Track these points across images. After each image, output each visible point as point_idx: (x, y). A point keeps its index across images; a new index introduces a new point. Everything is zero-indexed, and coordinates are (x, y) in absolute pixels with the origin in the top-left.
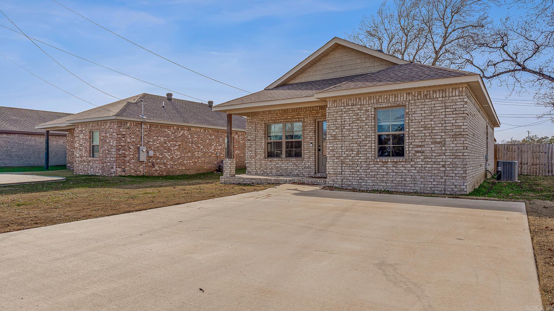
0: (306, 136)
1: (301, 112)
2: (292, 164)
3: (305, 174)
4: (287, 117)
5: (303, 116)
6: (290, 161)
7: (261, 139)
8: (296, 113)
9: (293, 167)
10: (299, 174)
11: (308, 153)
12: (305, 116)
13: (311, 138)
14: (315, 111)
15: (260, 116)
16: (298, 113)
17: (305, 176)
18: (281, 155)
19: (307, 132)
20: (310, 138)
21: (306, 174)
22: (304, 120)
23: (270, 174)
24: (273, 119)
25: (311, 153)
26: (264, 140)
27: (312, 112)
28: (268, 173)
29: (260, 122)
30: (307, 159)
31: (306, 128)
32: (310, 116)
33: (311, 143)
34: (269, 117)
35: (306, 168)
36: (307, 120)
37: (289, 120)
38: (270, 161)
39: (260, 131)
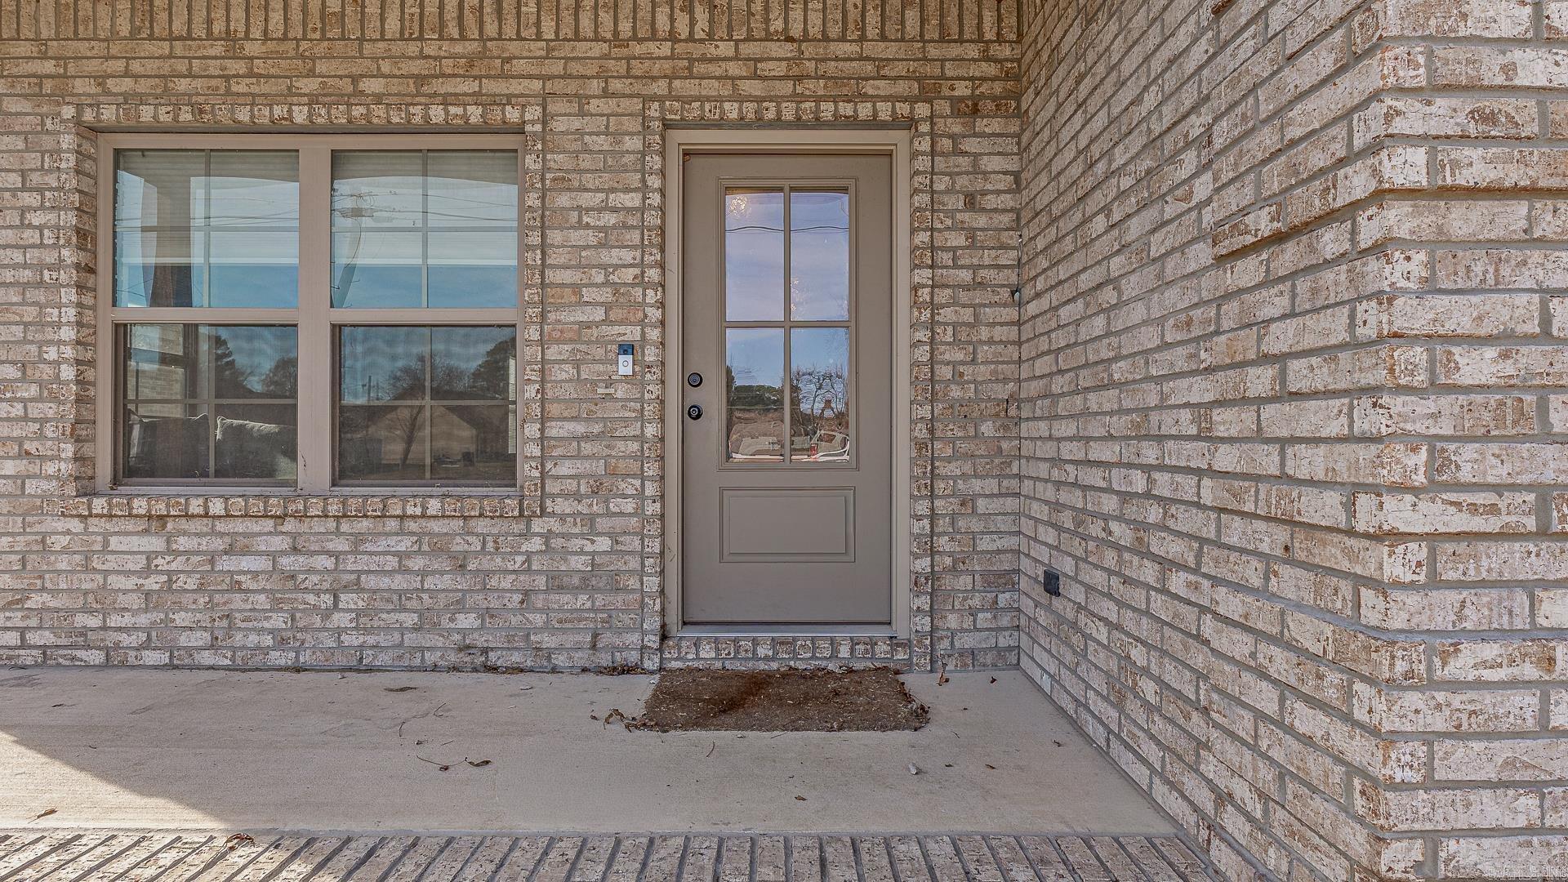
0: (567, 276)
1: (514, 48)
2: (405, 544)
3: (548, 641)
4: (355, 79)
5: (537, 85)
6: (392, 524)
7: (31, 295)
8: (459, 48)
9: (424, 574)
10: (485, 651)
11: (586, 437)
12: (558, 86)
13: (620, 301)
14: (666, 49)
15: (24, 48)
16: (483, 55)
17: (560, 660)
18: (283, 462)
19: (577, 237)
20: (606, 295)
21: (570, 640)
22: (544, 123)
23: (151, 657)
24: (183, 85)
25: (620, 444)
26: (69, 295)
27: (638, 49)
28: (125, 639)
29: (24, 106)
30: (577, 497)
31: (564, 200)
32: (616, 85)
33: (627, 349)
34: (136, 67)
35: (561, 589)
36: (576, 123)
37: (379, 111)
38: (142, 525)
39: (23, 211)
